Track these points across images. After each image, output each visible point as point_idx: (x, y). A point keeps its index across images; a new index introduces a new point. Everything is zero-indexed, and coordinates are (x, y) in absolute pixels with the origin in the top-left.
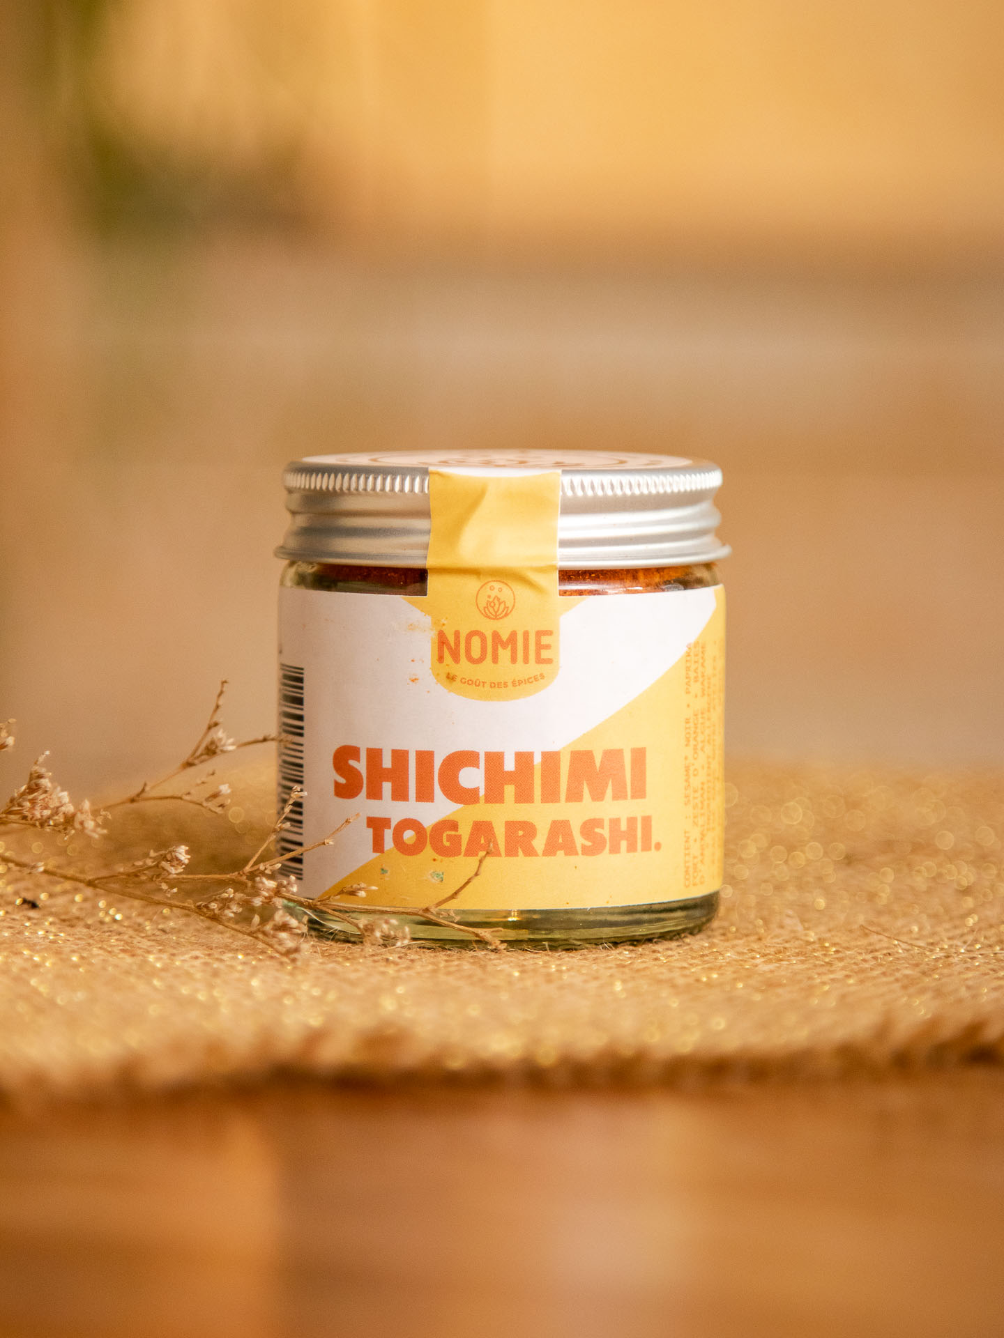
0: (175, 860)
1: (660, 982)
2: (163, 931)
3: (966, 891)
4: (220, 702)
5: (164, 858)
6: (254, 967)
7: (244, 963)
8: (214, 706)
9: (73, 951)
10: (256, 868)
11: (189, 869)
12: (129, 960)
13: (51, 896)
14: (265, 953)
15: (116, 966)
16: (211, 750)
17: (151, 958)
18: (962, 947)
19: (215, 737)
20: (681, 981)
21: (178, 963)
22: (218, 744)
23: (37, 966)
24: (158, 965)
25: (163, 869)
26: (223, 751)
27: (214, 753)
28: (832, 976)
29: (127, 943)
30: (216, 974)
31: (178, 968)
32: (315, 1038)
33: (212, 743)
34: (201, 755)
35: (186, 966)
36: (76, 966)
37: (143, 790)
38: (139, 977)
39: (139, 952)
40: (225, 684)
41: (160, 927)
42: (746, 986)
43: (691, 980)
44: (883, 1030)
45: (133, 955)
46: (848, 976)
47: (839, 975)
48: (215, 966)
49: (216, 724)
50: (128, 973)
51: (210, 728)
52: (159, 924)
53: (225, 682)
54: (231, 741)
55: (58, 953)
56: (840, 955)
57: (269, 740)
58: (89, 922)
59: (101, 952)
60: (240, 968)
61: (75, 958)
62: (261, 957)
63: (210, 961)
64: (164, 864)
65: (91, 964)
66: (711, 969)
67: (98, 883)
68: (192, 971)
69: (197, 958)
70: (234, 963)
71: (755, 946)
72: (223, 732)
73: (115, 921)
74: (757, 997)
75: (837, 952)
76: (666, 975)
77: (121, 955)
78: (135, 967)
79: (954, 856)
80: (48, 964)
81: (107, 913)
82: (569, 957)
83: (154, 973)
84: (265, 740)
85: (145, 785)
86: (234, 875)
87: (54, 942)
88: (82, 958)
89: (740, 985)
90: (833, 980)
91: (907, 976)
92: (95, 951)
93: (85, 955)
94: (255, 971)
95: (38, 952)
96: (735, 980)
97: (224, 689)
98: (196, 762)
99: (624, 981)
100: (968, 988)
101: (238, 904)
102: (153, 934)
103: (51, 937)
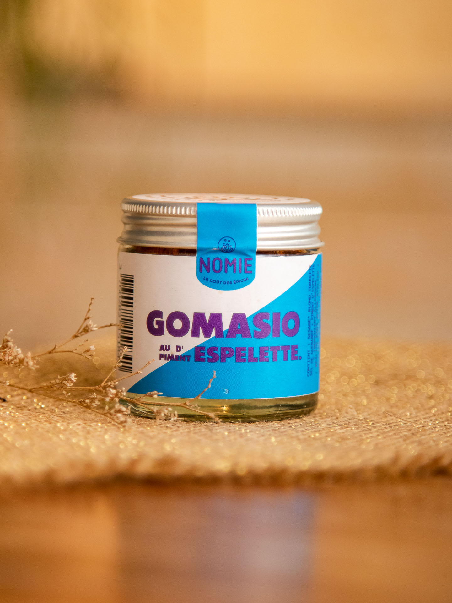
0: (70, 380)
1: (292, 437)
2: (64, 413)
3: (431, 397)
4: (90, 308)
5: (65, 379)
6: (106, 430)
7: (101, 428)
8: (88, 309)
9: (23, 421)
10: (106, 384)
11: (76, 384)
12: (48, 425)
13: (12, 396)
14: (111, 423)
15: (42, 428)
16: (86, 330)
17: (59, 425)
18: (430, 422)
19: (88, 323)
20: (302, 437)
21: (71, 427)
22: (90, 327)
23: (6, 428)
24: (62, 428)
25: (64, 384)
26: (91, 330)
27: (87, 331)
28: (371, 435)
29: (47, 418)
30: (88, 432)
31: (71, 430)
32: (134, 462)
33: (87, 326)
34: (82, 332)
35: (75, 429)
36: (24, 428)
37: (55, 348)
38: (53, 434)
39: (53, 422)
40: (93, 300)
41: (62, 411)
42: (332, 439)
43: (306, 437)
44: (395, 460)
45: (50, 423)
46: (378, 435)
47: (375, 434)
48: (88, 429)
49: (88, 318)
50: (48, 431)
51: (85, 320)
52: (61, 409)
53: (93, 299)
54: (95, 326)
55: (16, 422)
56: (374, 425)
57: (113, 325)
58: (30, 408)
59: (35, 421)
60: (99, 430)
61: (24, 424)
62: (109, 425)
63: (86, 426)
64: (64, 382)
65: (31, 427)
66: (315, 431)
67: (34, 390)
68: (77, 431)
69: (79, 425)
70: (97, 427)
71: (335, 421)
72: (92, 322)
73: (41, 408)
74: (337, 445)
75: (373, 424)
76: (295, 434)
77: (45, 423)
78: (51, 429)
79: (425, 381)
80: (11, 427)
81: (38, 404)
82: (250, 426)
83: (60, 432)
84: (111, 325)
85: (56, 345)
86: (97, 387)
87: (14, 417)
88: (27, 424)
89: (329, 439)
90: (371, 437)
91: (405, 435)
92: (33, 421)
93: (28, 423)
94: (106, 431)
95: (6, 421)
96: (327, 436)
97: (92, 302)
98: (79, 335)
99: (276, 437)
100: (434, 441)
101: (99, 400)
102: (59, 414)
103: (13, 415)
